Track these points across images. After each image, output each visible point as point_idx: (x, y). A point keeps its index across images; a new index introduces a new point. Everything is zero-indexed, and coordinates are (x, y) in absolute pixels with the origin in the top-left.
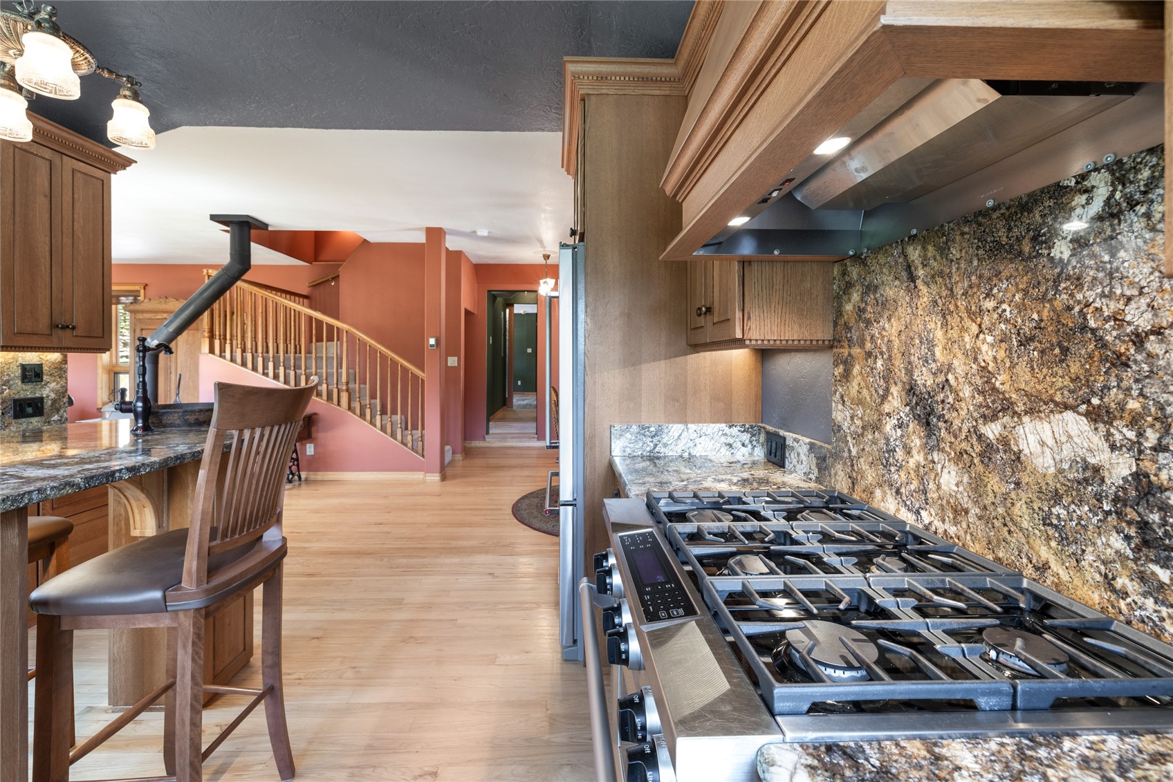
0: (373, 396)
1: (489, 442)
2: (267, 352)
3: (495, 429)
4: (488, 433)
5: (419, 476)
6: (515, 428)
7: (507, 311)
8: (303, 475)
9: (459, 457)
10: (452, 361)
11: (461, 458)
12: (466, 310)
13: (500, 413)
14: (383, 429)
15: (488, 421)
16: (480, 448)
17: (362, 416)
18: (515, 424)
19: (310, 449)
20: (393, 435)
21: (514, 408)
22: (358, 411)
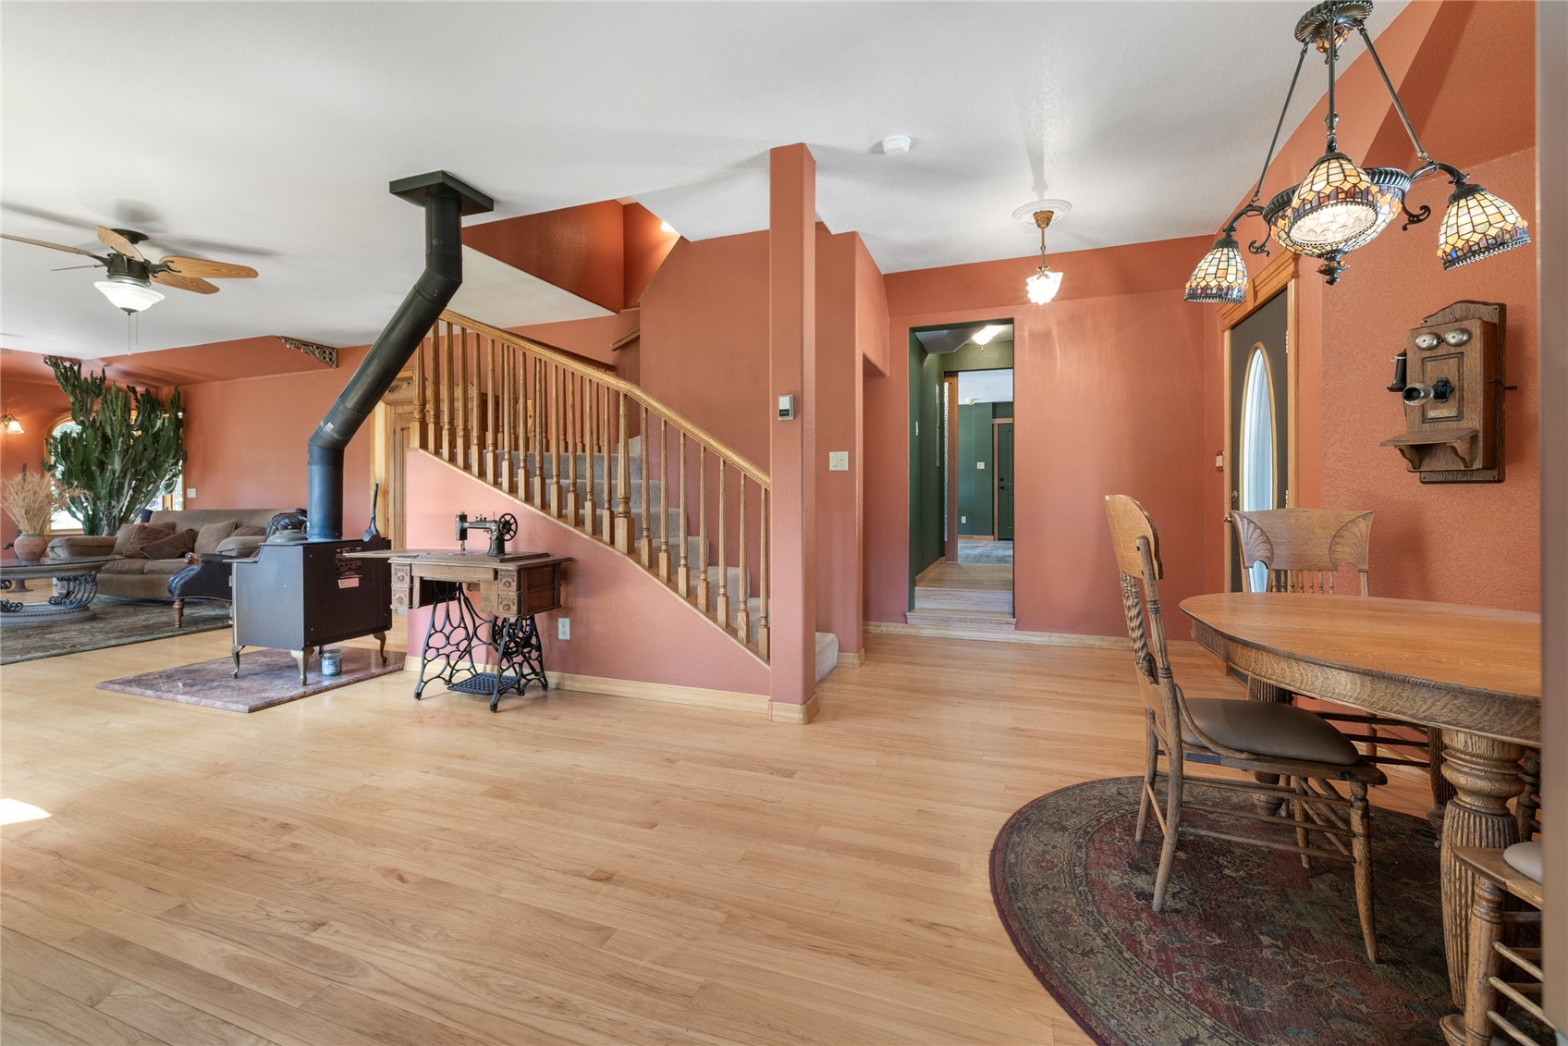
0: (691, 530)
1: (914, 626)
2: (517, 448)
3: (927, 600)
4: (911, 608)
5: (756, 704)
6: (966, 600)
7: (946, 385)
8: (552, 677)
9: (852, 658)
10: (838, 461)
11: (856, 661)
12: (866, 360)
13: (932, 571)
14: (691, 595)
15: (913, 584)
16: (897, 637)
17: (652, 566)
18: (967, 593)
19: (564, 628)
20: (710, 610)
21: (959, 561)
22: (645, 558)
